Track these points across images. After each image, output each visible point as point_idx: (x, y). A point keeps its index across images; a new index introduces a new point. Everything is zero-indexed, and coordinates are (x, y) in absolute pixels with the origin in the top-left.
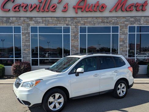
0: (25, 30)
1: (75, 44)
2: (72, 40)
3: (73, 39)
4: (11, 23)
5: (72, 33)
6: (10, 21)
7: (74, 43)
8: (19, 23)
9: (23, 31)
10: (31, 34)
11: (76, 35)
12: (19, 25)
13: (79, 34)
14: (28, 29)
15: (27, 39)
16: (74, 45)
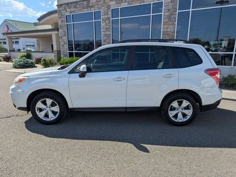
0: (105, 15)
1: (169, 30)
2: (165, 24)
3: (167, 21)
4: (91, 7)
5: (166, 11)
6: (90, 5)
7: (167, 28)
8: (99, 6)
9: (103, 17)
10: (111, 19)
11: (171, 15)
12: (99, 9)
13: (178, 11)
14: (109, 12)
15: (107, 27)
16: (167, 31)
